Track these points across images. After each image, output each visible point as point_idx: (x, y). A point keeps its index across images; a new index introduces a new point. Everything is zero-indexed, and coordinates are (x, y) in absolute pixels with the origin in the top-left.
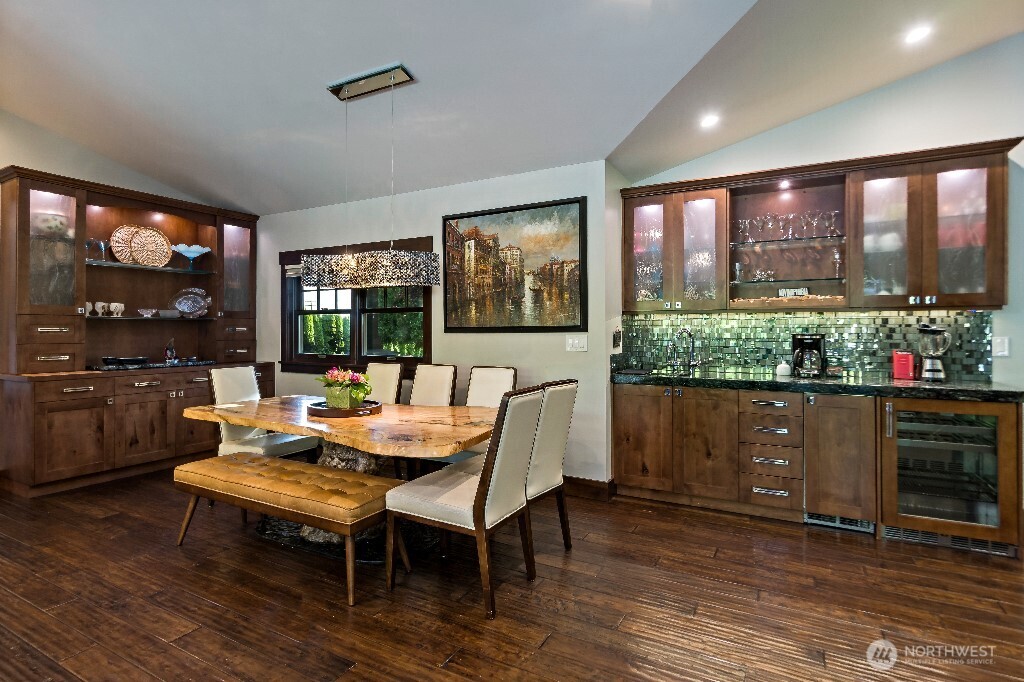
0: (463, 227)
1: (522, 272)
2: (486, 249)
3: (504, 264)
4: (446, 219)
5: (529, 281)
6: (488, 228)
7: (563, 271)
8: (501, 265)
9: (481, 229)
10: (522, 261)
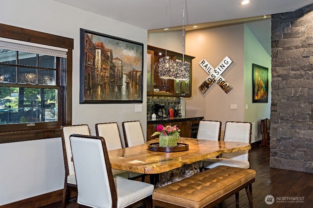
1: (122, 73)
2: (107, 57)
3: (115, 67)
7: (137, 75)
8: (113, 67)
9: (104, 44)
10: (122, 67)
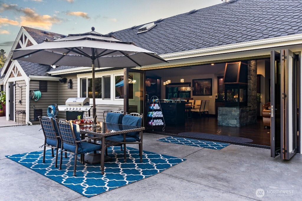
0: (195, 81)
2: (199, 85)
4: (193, 80)
5: (204, 89)
6: (199, 82)
7: (209, 88)
8: (201, 87)
10: (203, 86)
